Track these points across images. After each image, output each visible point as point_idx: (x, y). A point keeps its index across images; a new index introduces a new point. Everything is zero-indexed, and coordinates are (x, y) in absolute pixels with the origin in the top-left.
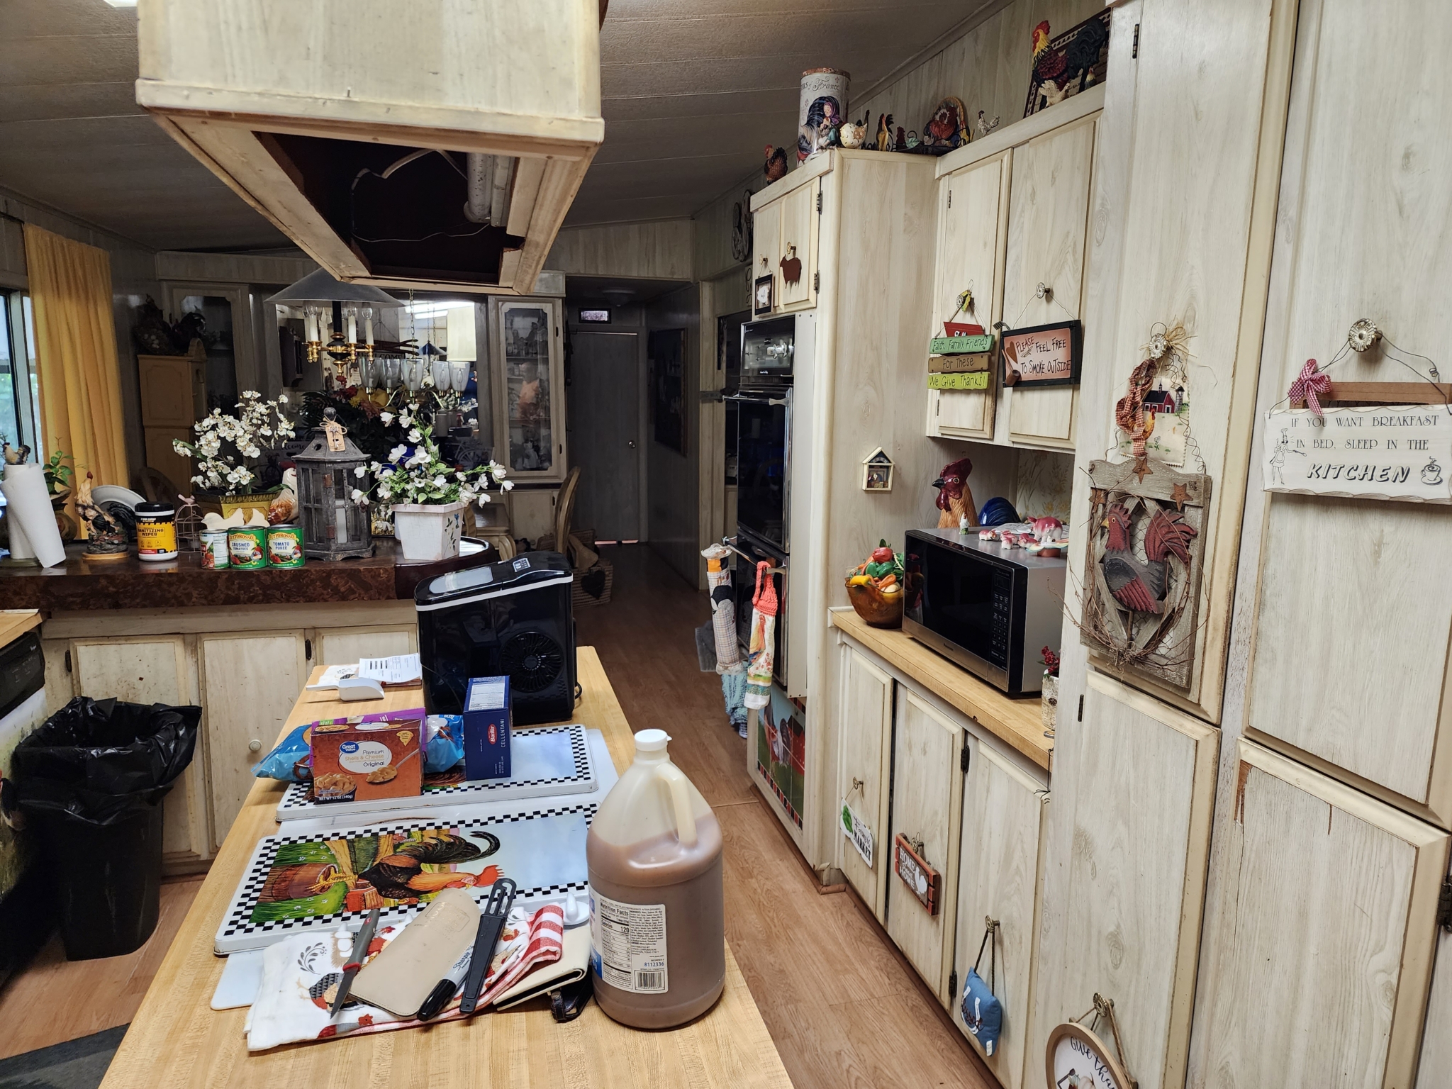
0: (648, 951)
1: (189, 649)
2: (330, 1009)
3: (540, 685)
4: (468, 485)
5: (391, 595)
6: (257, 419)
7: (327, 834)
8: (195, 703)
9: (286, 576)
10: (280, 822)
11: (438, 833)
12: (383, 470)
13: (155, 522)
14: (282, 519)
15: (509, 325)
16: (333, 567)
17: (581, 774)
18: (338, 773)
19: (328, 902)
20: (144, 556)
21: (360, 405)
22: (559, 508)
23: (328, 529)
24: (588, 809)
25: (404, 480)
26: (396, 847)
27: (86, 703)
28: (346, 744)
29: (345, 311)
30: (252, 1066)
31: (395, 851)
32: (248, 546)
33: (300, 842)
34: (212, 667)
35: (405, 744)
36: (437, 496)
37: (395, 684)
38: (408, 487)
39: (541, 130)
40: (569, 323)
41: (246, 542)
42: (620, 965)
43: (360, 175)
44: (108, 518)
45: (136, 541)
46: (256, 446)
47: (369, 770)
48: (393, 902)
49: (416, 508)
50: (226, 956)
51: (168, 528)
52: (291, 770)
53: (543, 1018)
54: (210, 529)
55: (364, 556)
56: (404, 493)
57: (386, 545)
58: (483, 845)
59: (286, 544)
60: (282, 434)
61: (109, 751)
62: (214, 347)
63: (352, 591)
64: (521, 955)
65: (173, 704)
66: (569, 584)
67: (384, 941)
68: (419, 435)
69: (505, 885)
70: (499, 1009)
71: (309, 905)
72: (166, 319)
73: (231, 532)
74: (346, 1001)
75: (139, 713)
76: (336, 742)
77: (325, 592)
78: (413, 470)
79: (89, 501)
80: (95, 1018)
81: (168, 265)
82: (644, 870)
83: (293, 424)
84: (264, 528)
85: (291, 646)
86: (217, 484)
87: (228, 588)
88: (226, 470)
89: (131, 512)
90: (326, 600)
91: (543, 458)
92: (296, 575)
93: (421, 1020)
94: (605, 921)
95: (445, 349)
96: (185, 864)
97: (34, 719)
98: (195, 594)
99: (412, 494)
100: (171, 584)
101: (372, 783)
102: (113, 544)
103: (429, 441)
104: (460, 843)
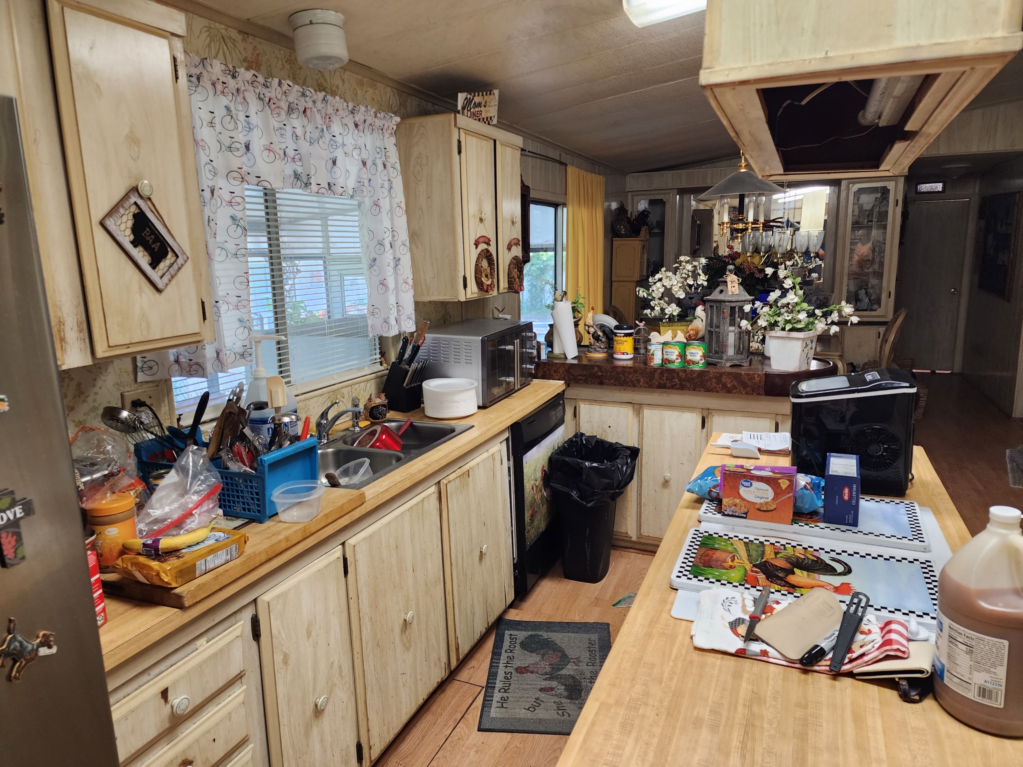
0: (989, 672)
1: (636, 413)
2: (743, 639)
3: (881, 467)
4: (823, 319)
5: (761, 393)
6: (685, 274)
7: (731, 535)
8: (636, 446)
9: (694, 374)
10: (700, 522)
11: (805, 552)
12: (763, 307)
13: (624, 336)
14: (693, 338)
15: (856, 201)
16: (724, 371)
17: (917, 537)
18: (738, 499)
19: (736, 575)
20: (616, 356)
21: (741, 265)
22: (885, 340)
23: (723, 346)
24: (924, 563)
25: (776, 314)
26: (776, 553)
27: (582, 436)
28: (745, 481)
29: (746, 200)
30: (696, 655)
31: (776, 556)
32: (674, 354)
33: (714, 535)
34: (647, 425)
35: (784, 489)
36: (799, 326)
37: (768, 450)
38: (779, 319)
39: (968, 50)
40: (907, 195)
41: (673, 351)
42: (962, 676)
43: (784, 105)
44: (600, 333)
45: (613, 347)
46: (684, 291)
47: (758, 501)
48: (777, 587)
49: (783, 334)
50: (677, 590)
51: (630, 340)
52: (707, 492)
53: (891, 695)
54: (653, 341)
55: (744, 364)
56: (776, 324)
57: (756, 359)
58: (840, 568)
59: (697, 353)
60: (699, 283)
61: (594, 465)
62: (653, 231)
63: (734, 387)
64: (877, 646)
65: (625, 444)
66: (913, 394)
67: (774, 608)
68: (791, 283)
69: (860, 596)
70: (857, 677)
71: (724, 574)
72: (629, 215)
73: (665, 344)
74: (751, 637)
75: (607, 446)
76: (738, 479)
77: (718, 386)
78: (783, 307)
79: (591, 323)
80: (577, 614)
81: (634, 182)
82: (992, 610)
83: (707, 277)
84: (684, 343)
85: (692, 419)
86: (657, 315)
87: (660, 379)
88: (665, 306)
89: (611, 330)
90: (717, 392)
91: (873, 302)
92: (701, 373)
93: (802, 665)
94: (951, 639)
95: (799, 223)
96: (624, 540)
97: (558, 441)
98: (642, 380)
99: (781, 324)
100: (630, 373)
101: (759, 510)
102: (601, 348)
103: (798, 287)
104: (822, 562)
